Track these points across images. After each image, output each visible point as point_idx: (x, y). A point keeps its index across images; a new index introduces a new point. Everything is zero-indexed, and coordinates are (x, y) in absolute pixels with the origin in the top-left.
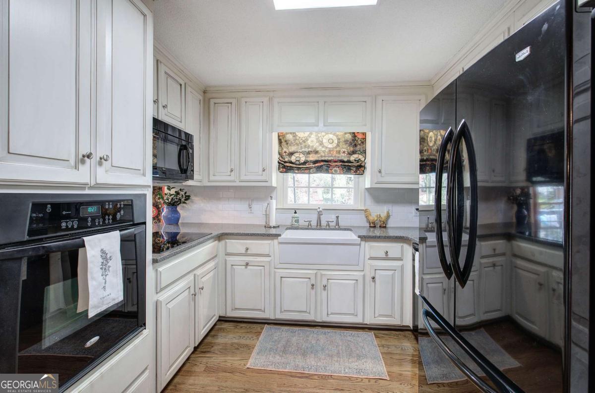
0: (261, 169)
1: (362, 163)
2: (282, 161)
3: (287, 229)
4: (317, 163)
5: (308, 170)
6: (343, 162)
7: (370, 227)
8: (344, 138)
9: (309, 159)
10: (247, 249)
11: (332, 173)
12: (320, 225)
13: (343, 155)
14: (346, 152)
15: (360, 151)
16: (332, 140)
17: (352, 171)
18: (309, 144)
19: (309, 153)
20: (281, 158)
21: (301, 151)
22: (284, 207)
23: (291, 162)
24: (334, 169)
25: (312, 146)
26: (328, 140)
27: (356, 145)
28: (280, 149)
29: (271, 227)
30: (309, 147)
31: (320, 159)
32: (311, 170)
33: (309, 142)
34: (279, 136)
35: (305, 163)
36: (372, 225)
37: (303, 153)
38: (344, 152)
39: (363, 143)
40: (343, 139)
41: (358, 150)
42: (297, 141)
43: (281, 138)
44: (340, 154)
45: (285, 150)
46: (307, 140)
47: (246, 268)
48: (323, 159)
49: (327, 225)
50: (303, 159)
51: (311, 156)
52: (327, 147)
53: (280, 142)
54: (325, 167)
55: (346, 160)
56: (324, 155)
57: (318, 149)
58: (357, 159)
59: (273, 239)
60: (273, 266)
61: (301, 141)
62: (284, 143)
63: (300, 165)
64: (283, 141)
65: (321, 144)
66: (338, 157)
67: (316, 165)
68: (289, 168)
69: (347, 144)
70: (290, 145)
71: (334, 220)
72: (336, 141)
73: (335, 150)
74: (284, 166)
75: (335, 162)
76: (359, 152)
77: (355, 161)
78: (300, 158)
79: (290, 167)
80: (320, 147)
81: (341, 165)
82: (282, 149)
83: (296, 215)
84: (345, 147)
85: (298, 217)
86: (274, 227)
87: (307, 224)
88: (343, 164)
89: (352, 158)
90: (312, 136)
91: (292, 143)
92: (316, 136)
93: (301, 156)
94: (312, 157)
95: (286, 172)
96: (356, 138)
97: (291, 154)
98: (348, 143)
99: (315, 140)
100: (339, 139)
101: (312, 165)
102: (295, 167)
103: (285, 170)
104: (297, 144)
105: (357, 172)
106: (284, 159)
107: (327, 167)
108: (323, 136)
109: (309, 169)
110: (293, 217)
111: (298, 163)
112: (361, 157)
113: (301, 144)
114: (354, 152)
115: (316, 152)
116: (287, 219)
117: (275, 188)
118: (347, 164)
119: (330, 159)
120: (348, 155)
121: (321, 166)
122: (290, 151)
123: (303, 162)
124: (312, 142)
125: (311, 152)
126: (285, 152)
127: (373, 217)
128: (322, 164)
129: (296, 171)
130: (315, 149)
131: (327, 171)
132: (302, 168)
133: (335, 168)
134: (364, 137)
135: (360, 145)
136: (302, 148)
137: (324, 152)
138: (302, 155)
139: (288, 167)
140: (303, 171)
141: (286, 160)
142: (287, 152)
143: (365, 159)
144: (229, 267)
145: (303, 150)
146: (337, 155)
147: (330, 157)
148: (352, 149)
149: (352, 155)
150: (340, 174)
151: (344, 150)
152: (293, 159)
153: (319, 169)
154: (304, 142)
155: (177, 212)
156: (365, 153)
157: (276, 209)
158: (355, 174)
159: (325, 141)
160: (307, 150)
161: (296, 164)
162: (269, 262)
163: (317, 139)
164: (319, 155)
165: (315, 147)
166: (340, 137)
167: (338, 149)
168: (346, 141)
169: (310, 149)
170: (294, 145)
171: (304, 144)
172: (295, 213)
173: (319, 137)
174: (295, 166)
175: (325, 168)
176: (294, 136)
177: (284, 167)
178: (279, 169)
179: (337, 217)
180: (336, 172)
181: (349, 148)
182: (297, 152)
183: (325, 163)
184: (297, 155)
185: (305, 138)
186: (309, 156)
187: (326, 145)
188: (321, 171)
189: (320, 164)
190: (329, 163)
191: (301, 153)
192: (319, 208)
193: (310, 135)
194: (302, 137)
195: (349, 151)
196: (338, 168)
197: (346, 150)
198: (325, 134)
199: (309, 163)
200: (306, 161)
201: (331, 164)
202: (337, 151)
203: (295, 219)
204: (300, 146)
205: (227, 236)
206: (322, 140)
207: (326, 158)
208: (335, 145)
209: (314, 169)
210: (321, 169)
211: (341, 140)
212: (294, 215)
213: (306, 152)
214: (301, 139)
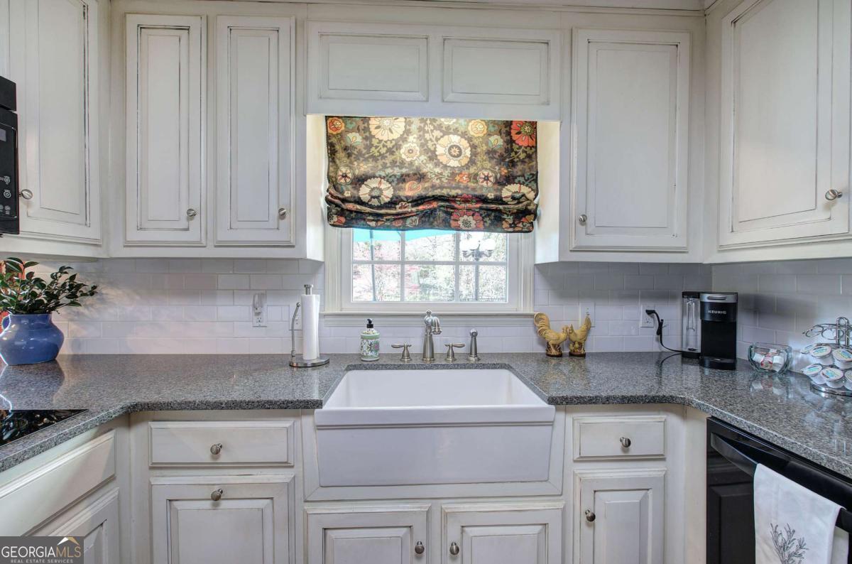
0: (274, 212)
1: (529, 205)
2: (336, 198)
3: (350, 368)
4: (422, 204)
5: (401, 221)
6: (482, 199)
7: (548, 355)
8: (487, 144)
9: (402, 194)
10: (216, 451)
11: (458, 229)
12: (432, 355)
13: (485, 184)
14: (492, 179)
15: (523, 176)
16: (459, 148)
17: (505, 225)
18: (403, 156)
19: (403, 179)
20: (333, 191)
21: (383, 174)
22: (344, 312)
23: (360, 202)
24: (462, 219)
25: (411, 163)
26: (450, 149)
27: (513, 164)
28: (331, 169)
29: (306, 366)
30: (403, 163)
31: (430, 194)
32: (409, 221)
33: (403, 153)
34: (328, 137)
35: (393, 203)
36: (554, 352)
37: (388, 178)
38: (487, 178)
39: (529, 156)
40: (485, 148)
41: (519, 173)
42: (373, 149)
43: (334, 140)
44: (477, 182)
45: (343, 170)
46: (398, 147)
47: (215, 506)
48: (438, 192)
49: (448, 355)
50: (388, 194)
51: (407, 185)
52: (445, 167)
53: (332, 152)
54: (441, 214)
55: (491, 196)
56: (438, 181)
57: (425, 170)
58: (517, 195)
59: (298, 416)
60: (299, 495)
61: (383, 151)
62: (341, 154)
63: (379, 207)
64: (337, 147)
65: (433, 156)
66: (474, 189)
67: (421, 208)
68: (353, 215)
69: (493, 158)
70: (357, 159)
71: (468, 342)
72: (468, 152)
73: (466, 172)
74: (342, 209)
75: (466, 201)
76: (522, 179)
77: (513, 198)
78: (381, 190)
79: (358, 212)
80: (430, 165)
81: (481, 208)
82: (337, 168)
83: (373, 332)
84: (488, 164)
85: (376, 337)
86: (314, 366)
87: (400, 352)
88: (484, 206)
89: (508, 192)
90: (411, 138)
91: (360, 153)
92: (420, 137)
93: (383, 187)
94: (411, 189)
95: (348, 224)
96: (515, 147)
97: (360, 181)
98: (497, 156)
99: (418, 148)
100: (474, 147)
101: (410, 209)
102: (370, 214)
103: (343, 220)
104: (375, 158)
105: (515, 226)
106: (342, 193)
107: (447, 213)
108: (437, 139)
109: (402, 217)
110: (363, 338)
111: (375, 202)
112: (525, 190)
113: (383, 156)
114: (509, 180)
115: (420, 177)
116: (350, 341)
117: (317, 265)
118: (493, 206)
119: (453, 193)
120: (496, 186)
121: (433, 211)
122: (357, 172)
123: (387, 200)
124: (411, 152)
125: (408, 175)
126: (345, 176)
127: (556, 333)
128: (435, 205)
129: (373, 224)
130: (418, 169)
131: (446, 225)
132: (387, 214)
133: (465, 217)
134: (531, 143)
135: (523, 162)
136: (385, 166)
137: (439, 176)
138: (384, 185)
139: (351, 211)
140: (388, 223)
141: (347, 194)
142: (350, 175)
143: (536, 195)
144: (160, 507)
145: (389, 171)
146: (471, 185)
147: (454, 188)
148: (504, 171)
149: (505, 185)
150: (477, 229)
151: (486, 173)
152: (364, 192)
153: (427, 220)
154: (390, 151)
155: (52, 329)
156: (536, 181)
157: (322, 316)
158: (511, 230)
159: (440, 150)
160: (397, 171)
161: (371, 207)
162: (290, 486)
163: (422, 145)
164: (427, 185)
165: (416, 163)
166: (476, 142)
167: (472, 170)
168: (491, 153)
169: (404, 171)
170: (366, 160)
171: (390, 158)
172: (370, 326)
173: (426, 141)
174: (368, 210)
176: (366, 138)
177: (342, 212)
178: (330, 217)
179: (474, 335)
180: (467, 225)
181: (497, 168)
182: (374, 177)
183: (442, 204)
184: (373, 183)
185: (394, 142)
186: (403, 185)
187: (443, 159)
188: (432, 222)
189: (431, 206)
190: (453, 204)
191: (382, 180)
192: (429, 314)
193: (405, 136)
194: (385, 139)
195: (499, 175)
196: (473, 215)
197: (490, 174)
198: (442, 134)
199: (404, 203)
200: (395, 199)
201: (456, 206)
202: (469, 176)
203: (370, 341)
204: (380, 163)
205: (151, 412)
206: (435, 148)
207: (445, 192)
208: (465, 161)
209: (414, 218)
210: (431, 219)
211: (479, 150)
212: (367, 330)
213: (395, 176)
214: (384, 146)
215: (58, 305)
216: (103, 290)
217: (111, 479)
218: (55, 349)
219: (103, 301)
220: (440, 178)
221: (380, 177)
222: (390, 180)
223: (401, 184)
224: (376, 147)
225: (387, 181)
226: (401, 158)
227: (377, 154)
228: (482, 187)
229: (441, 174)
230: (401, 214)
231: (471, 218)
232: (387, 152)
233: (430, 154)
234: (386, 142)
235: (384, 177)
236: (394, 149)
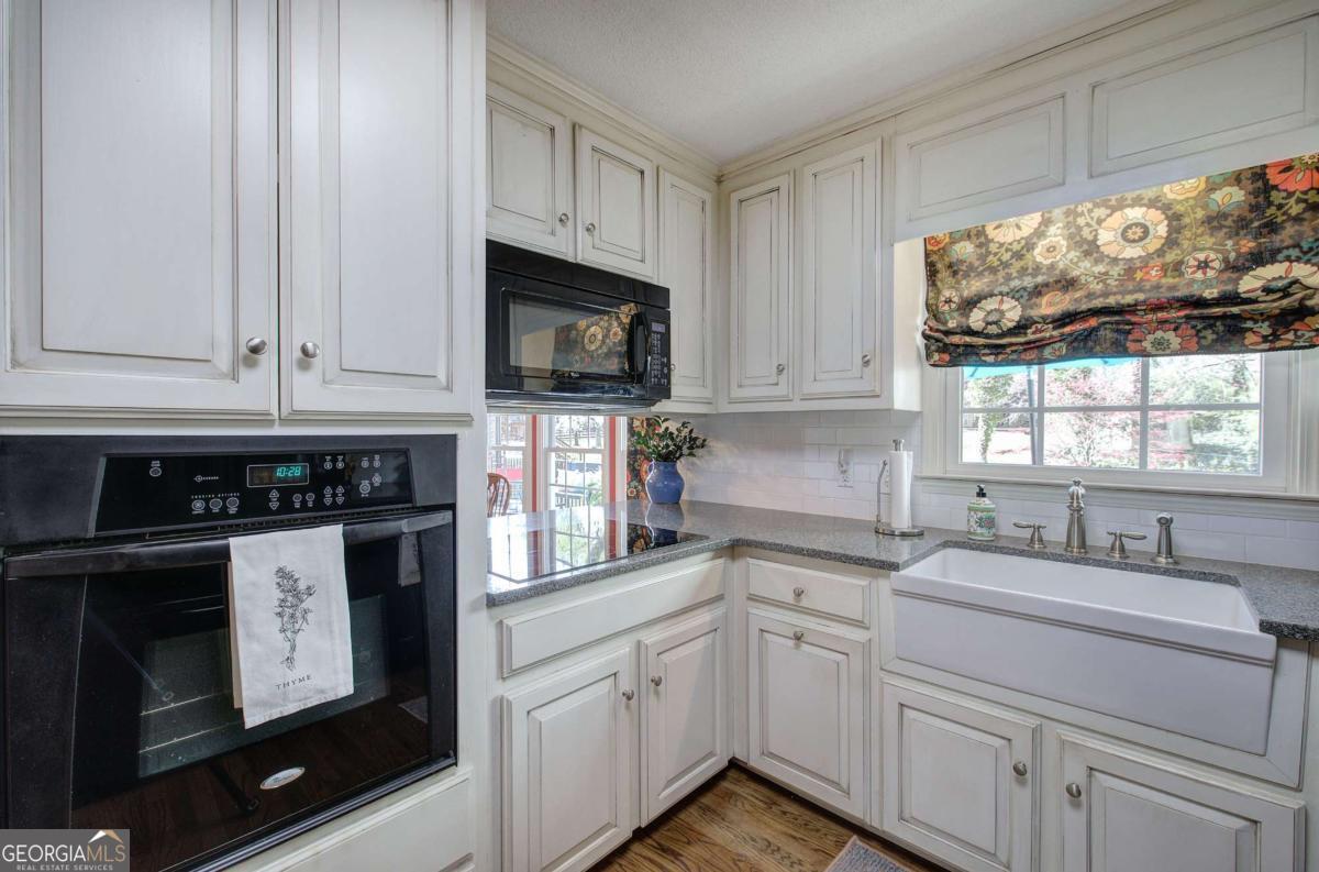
0: (858, 361)
1: (1310, 297)
2: (938, 331)
3: (946, 545)
4: (1071, 323)
5: (1036, 351)
6: (1199, 303)
8: (1205, 207)
9: (1034, 313)
10: (799, 594)
11: (1144, 354)
12: (1083, 544)
13: (1199, 275)
14: (1216, 264)
15: (1298, 245)
16: (1137, 225)
17: (1251, 339)
18: (1039, 259)
19: (1038, 291)
20: (933, 323)
21: (1005, 289)
22: (948, 475)
23: (970, 332)
24: (1151, 337)
25: (1052, 267)
26: (1125, 231)
27: (1270, 228)
28: (931, 295)
29: (892, 534)
30: (1037, 269)
31: (1084, 307)
32: (1047, 352)
33: (1039, 255)
34: (927, 255)
35: (1020, 328)
37: (1014, 294)
38: (1204, 265)
40: (1200, 214)
41: (1288, 242)
42: (991, 258)
43: (934, 258)
44: (1181, 274)
45: (947, 293)
46: (1029, 245)
47: (797, 647)
48: (1098, 303)
49: (1113, 548)
50: (1012, 313)
51: (1045, 300)
52: (1115, 260)
53: (932, 272)
54: (1107, 334)
55: (1212, 293)
56: (1097, 283)
57: (1075, 273)
58: (1280, 284)
59: (876, 577)
60: (875, 661)
61: (1006, 257)
62: (944, 274)
63: (999, 336)
64: (939, 266)
65: (1091, 249)
66: (1173, 288)
67: (1067, 329)
68: (961, 350)
69: (1221, 227)
70: (966, 276)
71: (1154, 533)
72: (1162, 230)
73: (1158, 261)
74: (945, 345)
75: (1159, 307)
76: (1294, 253)
77: (1270, 290)
78: (1002, 313)
79: (967, 346)
80: (1087, 264)
81: (1188, 317)
82: (939, 292)
83: (986, 502)
84: (1208, 241)
85: (988, 510)
86: (904, 535)
87: (1027, 534)
88: (1196, 312)
89: (1252, 282)
90: (1052, 230)
91: (971, 267)
92: (1068, 225)
93: (1005, 307)
94: (1050, 304)
95: (953, 363)
96: (1277, 196)
97: (969, 304)
98: (1229, 222)
99: (1064, 243)
100: (1175, 218)
101: (1050, 332)
102: (985, 346)
103: (946, 357)
104: (993, 270)
105: (1279, 338)
106: (945, 323)
107: (1118, 331)
108: (1100, 222)
109: (1038, 345)
110: (970, 509)
111: (993, 329)
112: (1301, 271)
113: (1006, 265)
114: (1261, 258)
115: (1067, 283)
116: (954, 512)
117: (911, 417)
118: (1217, 311)
119: (1129, 299)
120: (1228, 274)
121: (1095, 330)
122: (966, 294)
123: (1011, 325)
124: (1054, 250)
125: (1047, 285)
126: (948, 301)
128: (1093, 322)
129: (991, 359)
130: (1064, 273)
131: (1119, 350)
132: (1012, 344)
133: (1159, 334)
135: (1298, 219)
136: (1009, 278)
137: (1102, 277)
138: (1008, 304)
139: (958, 346)
140: (1014, 356)
141: (952, 324)
142: (956, 299)
144: (754, 633)
145: (1016, 283)
146: (1168, 281)
147: (1131, 292)
148: (1248, 245)
149: (1248, 269)
150: (1184, 351)
151: (1202, 256)
152: (976, 319)
153: (1083, 344)
154: (1018, 256)
155: (675, 475)
157: (916, 478)
159: (1105, 236)
160: (1028, 282)
161: (988, 336)
162: (867, 647)
163: (1070, 237)
164: (1078, 295)
165: (1061, 265)
166: (1179, 208)
167: (1171, 257)
168: (1215, 221)
169: (1040, 279)
170: (980, 274)
171: (1017, 265)
172: (981, 494)
173: (1079, 229)
174: (981, 341)
175: (1109, 335)
176: (980, 246)
177: (944, 349)
178: (928, 356)
179: (1166, 524)
180: (1162, 349)
181: (1230, 243)
182: (991, 296)
183: (1107, 319)
184: (990, 304)
185: (1023, 242)
186: (1038, 301)
187: (1111, 250)
188: (1092, 348)
189: (1086, 325)
190: (1128, 317)
191: (1005, 298)
192: (1077, 483)
193: (1043, 228)
194: (1010, 241)
195: (1232, 256)
196: (1175, 329)
197: (1212, 256)
198: (1109, 211)
199: (1039, 326)
200: (1023, 322)
201: (1134, 319)
202: (1164, 269)
203: (980, 514)
204: (1001, 274)
205: (749, 549)
206: (1096, 236)
207: (1111, 301)
208: (1153, 244)
209: (1057, 346)
210: (1090, 344)
211: (1187, 220)
212: (976, 500)
213: (1024, 289)
214: (1007, 250)
215: (681, 455)
216: (710, 443)
217: (720, 598)
218: (678, 493)
219: (710, 453)
220: (1103, 281)
221: (1001, 294)
222: (1017, 295)
223: (1034, 300)
224: (996, 254)
225: (1013, 298)
226: (1034, 261)
227: (996, 263)
228: (1193, 281)
229: (1106, 273)
230: (1034, 342)
231: (1170, 335)
232: (1012, 257)
233: (1085, 247)
234: (1010, 244)
235: (1008, 293)
236: (1024, 252)
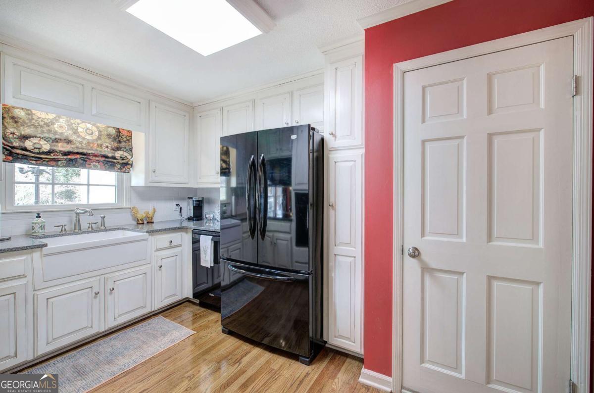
1: (128, 161)
2: (8, 146)
4: (69, 155)
5: (54, 162)
6: (106, 157)
7: (138, 224)
8: (107, 131)
9: (56, 149)
11: (90, 168)
12: (80, 229)
13: (106, 149)
14: (110, 148)
15: (125, 148)
16: (92, 130)
17: (116, 169)
18: (56, 129)
19: (56, 141)
21: (42, 136)
22: (10, 211)
23: (25, 150)
24: (92, 164)
25: (62, 133)
26: (86, 130)
27: (120, 142)
30: (55, 133)
31: (75, 151)
32: (60, 163)
33: (56, 127)
35: (49, 152)
36: (141, 222)
38: (107, 147)
39: (128, 140)
40: (106, 133)
41: (123, 147)
42: (34, 121)
44: (102, 148)
45: (11, 130)
46: (53, 124)
48: (80, 151)
49: (89, 228)
50: (46, 147)
51: (60, 144)
52: (84, 138)
55: (110, 155)
57: (71, 138)
58: (123, 156)
61: (42, 123)
62: (10, 121)
63: (38, 153)
65: (76, 132)
66: (101, 151)
67: (69, 157)
68: (20, 156)
69: (110, 138)
70: (22, 125)
71: (100, 221)
72: (97, 133)
73: (96, 143)
74: (12, 152)
75: (96, 156)
76: (125, 150)
77: (121, 157)
78: (41, 145)
79: (23, 155)
80: (75, 136)
81: (104, 160)
82: (8, 129)
83: (39, 220)
84: (108, 141)
85: (44, 222)
87: (59, 229)
88: (107, 160)
89: (118, 154)
90: (61, 120)
91: (24, 122)
92: (67, 121)
93: (41, 143)
94: (62, 147)
95: (13, 161)
96: (121, 135)
97: (24, 138)
98: (112, 137)
99: (66, 126)
100: (100, 131)
101: (61, 157)
102: (32, 157)
103: (11, 158)
104: (35, 127)
105: (121, 169)
106: (11, 143)
107: (84, 160)
108: (78, 124)
109: (57, 160)
110: (34, 223)
111: (37, 151)
112: (126, 154)
113: (41, 127)
114: (118, 149)
115: (69, 142)
118: (111, 160)
119: (90, 152)
120: (112, 151)
121: (76, 159)
122: (22, 133)
123: (45, 151)
124: (61, 127)
125: (61, 140)
126: (13, 133)
127: (141, 214)
128: (78, 156)
129: (34, 162)
130: (67, 137)
131: (83, 166)
132: (44, 158)
133: (95, 163)
134: (129, 135)
135: (125, 142)
136: (43, 132)
137: (81, 143)
138: (43, 142)
139: (18, 154)
140: (45, 163)
141: (16, 144)
142: (17, 134)
143: (132, 157)
145: (46, 135)
146: (99, 149)
147: (90, 150)
148: (116, 145)
149: (116, 151)
150: (101, 169)
151: (107, 145)
152: (28, 145)
153: (71, 163)
154: (47, 125)
156: (132, 151)
158: (120, 171)
159: (80, 130)
160: (53, 136)
161: (34, 153)
162: (24, 285)
163: (69, 125)
164: (73, 146)
165: (66, 134)
166: (101, 129)
167: (99, 142)
168: (109, 136)
169: (57, 137)
170: (29, 126)
171: (47, 128)
172: (39, 216)
173: (72, 124)
174: (31, 154)
175: (80, 161)
176: (28, 114)
177: (11, 154)
179: (103, 218)
180: (95, 168)
181: (112, 143)
182: (36, 137)
183: (83, 156)
184: (35, 140)
185: (49, 121)
186: (57, 144)
187: (83, 135)
188: (74, 164)
189: (75, 157)
190: (89, 157)
191: (41, 139)
192: (78, 209)
193: (57, 118)
194: (44, 118)
195: (113, 146)
196: (99, 163)
197: (109, 145)
198: (81, 122)
199: (56, 153)
200: (52, 151)
201: (91, 158)
202: (98, 145)
203: (41, 225)
204: (39, 130)
206: (77, 128)
207: (84, 151)
208: (95, 137)
209: (63, 161)
210: (74, 163)
211: (102, 133)
212: (36, 220)
213: (51, 138)
214: (42, 121)
220: (81, 144)
221: (40, 137)
222: (47, 140)
223: (54, 143)
224: (36, 121)
225: (45, 140)
226: (54, 129)
227: (37, 124)
228: (105, 151)
229: (82, 142)
230: (55, 159)
231: (97, 164)
232: (44, 124)
233: (74, 131)
234: (44, 119)
235: (43, 138)
236: (50, 124)
